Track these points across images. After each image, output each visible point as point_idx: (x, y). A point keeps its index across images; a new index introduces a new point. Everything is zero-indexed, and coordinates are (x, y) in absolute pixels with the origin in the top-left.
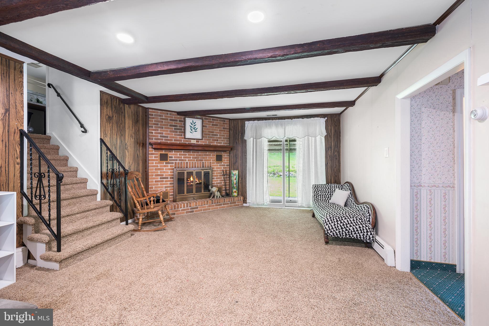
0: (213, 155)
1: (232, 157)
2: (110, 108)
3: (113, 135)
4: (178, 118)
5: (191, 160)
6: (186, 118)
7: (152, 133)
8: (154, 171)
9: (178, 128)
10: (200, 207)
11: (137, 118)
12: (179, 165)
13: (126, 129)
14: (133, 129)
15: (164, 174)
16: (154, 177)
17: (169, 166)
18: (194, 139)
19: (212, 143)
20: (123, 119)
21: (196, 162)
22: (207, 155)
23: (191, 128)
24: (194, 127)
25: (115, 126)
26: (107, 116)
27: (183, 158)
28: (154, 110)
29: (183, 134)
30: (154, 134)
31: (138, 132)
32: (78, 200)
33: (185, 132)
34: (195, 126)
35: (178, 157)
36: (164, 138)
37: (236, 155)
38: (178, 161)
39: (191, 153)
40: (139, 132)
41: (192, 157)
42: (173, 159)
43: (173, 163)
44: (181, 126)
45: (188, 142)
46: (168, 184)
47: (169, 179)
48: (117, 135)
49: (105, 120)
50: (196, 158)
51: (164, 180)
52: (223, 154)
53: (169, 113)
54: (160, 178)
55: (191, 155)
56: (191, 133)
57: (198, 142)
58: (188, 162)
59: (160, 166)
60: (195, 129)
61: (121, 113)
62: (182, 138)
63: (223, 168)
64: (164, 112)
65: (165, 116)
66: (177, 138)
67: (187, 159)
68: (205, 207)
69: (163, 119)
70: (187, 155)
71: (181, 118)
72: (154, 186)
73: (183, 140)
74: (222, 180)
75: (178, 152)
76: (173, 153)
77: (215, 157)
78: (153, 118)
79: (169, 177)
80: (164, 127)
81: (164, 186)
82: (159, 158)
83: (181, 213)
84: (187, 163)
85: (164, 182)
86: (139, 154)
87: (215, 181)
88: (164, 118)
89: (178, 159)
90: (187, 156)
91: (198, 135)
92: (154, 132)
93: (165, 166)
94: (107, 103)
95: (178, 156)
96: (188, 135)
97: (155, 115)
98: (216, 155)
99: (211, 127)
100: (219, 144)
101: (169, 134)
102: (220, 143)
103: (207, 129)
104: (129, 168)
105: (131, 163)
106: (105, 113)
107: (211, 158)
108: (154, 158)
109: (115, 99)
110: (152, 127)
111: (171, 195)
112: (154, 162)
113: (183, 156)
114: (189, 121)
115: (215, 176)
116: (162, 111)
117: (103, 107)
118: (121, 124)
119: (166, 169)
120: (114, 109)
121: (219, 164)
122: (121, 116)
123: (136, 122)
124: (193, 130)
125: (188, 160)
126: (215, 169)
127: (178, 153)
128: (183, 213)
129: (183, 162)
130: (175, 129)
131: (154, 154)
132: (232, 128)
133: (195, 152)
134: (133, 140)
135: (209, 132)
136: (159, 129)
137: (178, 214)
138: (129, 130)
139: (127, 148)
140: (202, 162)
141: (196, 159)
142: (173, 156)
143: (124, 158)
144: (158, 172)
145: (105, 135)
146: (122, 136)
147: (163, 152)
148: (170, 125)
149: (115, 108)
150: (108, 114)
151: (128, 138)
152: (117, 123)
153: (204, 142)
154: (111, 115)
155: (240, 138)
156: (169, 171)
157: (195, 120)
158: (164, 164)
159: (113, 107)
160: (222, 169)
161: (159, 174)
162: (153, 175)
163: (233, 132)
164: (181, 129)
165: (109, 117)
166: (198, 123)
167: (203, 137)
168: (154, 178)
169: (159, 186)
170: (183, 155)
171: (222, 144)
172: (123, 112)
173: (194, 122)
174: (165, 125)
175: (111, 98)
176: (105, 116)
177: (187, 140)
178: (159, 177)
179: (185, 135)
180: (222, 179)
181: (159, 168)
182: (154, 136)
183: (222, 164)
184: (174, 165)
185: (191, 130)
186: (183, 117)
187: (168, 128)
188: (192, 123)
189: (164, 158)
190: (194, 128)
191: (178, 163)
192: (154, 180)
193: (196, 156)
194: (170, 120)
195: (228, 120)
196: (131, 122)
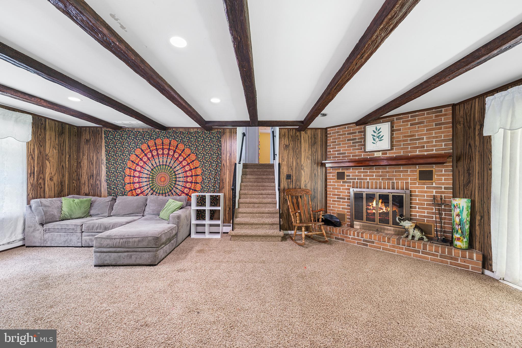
0: (411, 171)
1: (460, 173)
2: (287, 139)
3: (290, 159)
4: (357, 129)
5: (374, 179)
6: (367, 127)
7: (330, 152)
8: (332, 190)
9: (357, 141)
10: (377, 243)
11: (315, 141)
12: (357, 185)
13: (302, 153)
14: (310, 152)
15: (341, 194)
16: (331, 196)
17: (346, 185)
18: (379, 151)
19: (410, 152)
20: (299, 145)
21: (382, 181)
22: (401, 172)
23: (374, 137)
24: (378, 135)
25: (291, 152)
26: (284, 145)
27: (362, 176)
28: (332, 129)
29: (363, 147)
30: (332, 153)
31: (315, 153)
32: (264, 205)
33: (364, 145)
34: (379, 133)
35: (357, 176)
36: (341, 155)
37: (468, 170)
38: (356, 180)
39: (374, 170)
40: (317, 153)
41: (375, 175)
42: (351, 177)
43: (350, 182)
44: (361, 138)
45: (369, 156)
46: (345, 205)
47: (346, 200)
48: (293, 159)
49: (282, 148)
50: (381, 176)
51: (341, 200)
52: (434, 168)
53: (347, 126)
54: (338, 198)
55: (374, 172)
56: (374, 143)
57: (386, 154)
58: (370, 181)
59: (338, 185)
60: (380, 137)
61: (297, 140)
62: (362, 152)
63: (436, 192)
64: (341, 127)
65: (343, 131)
66: (355, 153)
67: (368, 178)
68: (386, 245)
69: (340, 135)
70: (368, 172)
71: (361, 128)
72: (331, 205)
73: (363, 154)
74: (433, 213)
75: (357, 169)
76: (351, 171)
77: (417, 173)
78: (331, 137)
79: (346, 198)
80: (341, 143)
81: (341, 207)
82: (336, 177)
83: (350, 242)
84: (368, 182)
85: (341, 203)
86: (316, 173)
87: (417, 212)
88: (341, 133)
89: (357, 178)
90: (368, 174)
91: (385, 144)
92: (331, 150)
93: (342, 186)
94: (284, 135)
95: (357, 174)
96: (370, 147)
97: (333, 133)
98: (418, 172)
99: (409, 128)
100: (426, 153)
101: (346, 150)
102: (427, 151)
103: (402, 133)
104: (305, 186)
105: (307, 181)
106: (283, 143)
107: (409, 175)
108: (331, 177)
109: (292, 130)
110: (330, 146)
111: (349, 219)
112: (332, 181)
113: (362, 174)
114: (370, 129)
115: (417, 204)
116: (340, 127)
117: (281, 139)
118: (297, 149)
119: (343, 189)
120: (290, 138)
121: (426, 186)
122: (297, 143)
123: (313, 144)
124: (377, 139)
125: (370, 179)
126: (417, 193)
127: (357, 171)
128: (354, 242)
129: (362, 181)
130: (353, 143)
131: (332, 173)
132: (461, 120)
133: (379, 169)
134: (309, 161)
135: (405, 136)
136: (337, 146)
137: (347, 241)
138: (305, 153)
139: (303, 168)
140: (391, 181)
141: (381, 178)
142: (351, 174)
143: (300, 177)
144: (335, 192)
145: (283, 160)
146: (298, 158)
147: (341, 171)
148: (348, 140)
149: (292, 137)
150: (286, 144)
151: (304, 160)
152: (293, 149)
153: (395, 153)
154: (288, 143)
155: (477, 133)
156: (346, 191)
157: (379, 126)
158: (342, 183)
159: (290, 136)
160: (434, 194)
161: (336, 193)
162: (330, 194)
163: (462, 126)
164: (361, 142)
165: (286, 146)
166: (385, 128)
167: (392, 146)
168: (331, 198)
169: (336, 206)
170: (363, 172)
171: (434, 152)
172: (299, 139)
173: (378, 128)
174: (342, 141)
175: (288, 131)
176: (283, 145)
177: (369, 153)
178: (336, 197)
179: (365, 149)
180: (434, 211)
181: (336, 187)
182: (332, 154)
183: (434, 185)
184: (352, 184)
185: (374, 140)
186: (363, 126)
187: (346, 144)
188: (375, 130)
189: (341, 176)
190: (378, 137)
191: (357, 182)
192: (332, 199)
193: (381, 174)
194: (348, 134)
195: (449, 107)
196: (307, 145)
